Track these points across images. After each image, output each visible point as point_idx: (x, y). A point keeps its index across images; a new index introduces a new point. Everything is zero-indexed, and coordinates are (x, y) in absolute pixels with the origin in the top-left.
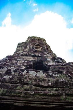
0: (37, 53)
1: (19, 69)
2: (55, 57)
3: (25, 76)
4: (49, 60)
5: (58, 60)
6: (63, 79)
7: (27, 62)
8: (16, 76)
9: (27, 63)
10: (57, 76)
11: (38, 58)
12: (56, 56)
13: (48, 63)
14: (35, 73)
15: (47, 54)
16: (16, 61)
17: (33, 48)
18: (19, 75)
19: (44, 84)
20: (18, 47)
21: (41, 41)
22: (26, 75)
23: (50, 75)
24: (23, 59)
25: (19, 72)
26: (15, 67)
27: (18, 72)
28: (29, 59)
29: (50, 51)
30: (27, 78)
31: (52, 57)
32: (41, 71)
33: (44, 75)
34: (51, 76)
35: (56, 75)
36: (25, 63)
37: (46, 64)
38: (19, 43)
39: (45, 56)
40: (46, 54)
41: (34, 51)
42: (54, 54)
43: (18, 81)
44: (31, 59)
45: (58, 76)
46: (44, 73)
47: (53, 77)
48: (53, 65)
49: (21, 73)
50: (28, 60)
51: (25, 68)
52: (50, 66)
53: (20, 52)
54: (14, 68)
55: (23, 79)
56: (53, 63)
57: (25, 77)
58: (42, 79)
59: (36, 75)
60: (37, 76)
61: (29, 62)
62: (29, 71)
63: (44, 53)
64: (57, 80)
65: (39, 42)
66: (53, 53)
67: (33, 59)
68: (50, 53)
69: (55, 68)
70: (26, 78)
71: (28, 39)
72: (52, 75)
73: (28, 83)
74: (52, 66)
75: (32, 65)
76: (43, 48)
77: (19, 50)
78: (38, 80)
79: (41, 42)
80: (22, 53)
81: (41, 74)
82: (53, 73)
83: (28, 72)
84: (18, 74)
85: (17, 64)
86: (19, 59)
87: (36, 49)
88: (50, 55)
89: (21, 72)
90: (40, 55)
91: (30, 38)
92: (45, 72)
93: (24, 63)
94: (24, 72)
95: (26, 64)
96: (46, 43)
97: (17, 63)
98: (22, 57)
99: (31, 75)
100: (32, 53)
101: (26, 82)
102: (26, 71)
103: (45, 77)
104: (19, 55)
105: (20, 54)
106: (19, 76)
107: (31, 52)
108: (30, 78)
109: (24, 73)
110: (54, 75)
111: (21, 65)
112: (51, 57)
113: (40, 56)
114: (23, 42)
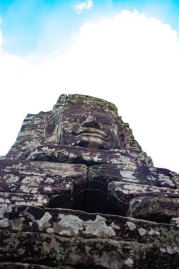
0: (86, 151)
1: (25, 207)
2: (148, 168)
3: (44, 231)
4: (127, 175)
5: (157, 177)
6: (176, 248)
7: (53, 181)
8: (16, 232)
9: (52, 185)
10: (155, 236)
11: (91, 168)
12: (150, 161)
13: (125, 187)
14: (80, 221)
15: (122, 154)
16: (17, 179)
17: (74, 133)
18: (24, 230)
19: (110, 262)
20: (23, 129)
21: (103, 111)
22: (50, 230)
23: (129, 231)
24: (41, 171)
25: (26, 217)
26: (14, 198)
27: (23, 219)
28: (60, 173)
29: (131, 145)
30: (53, 241)
31: (137, 165)
32: (99, 217)
33: (110, 230)
34: (134, 235)
35: (151, 232)
36: (47, 184)
37: (118, 191)
38: (29, 115)
39: (114, 161)
40: (117, 157)
41: (78, 142)
42: (145, 154)
43: (22, 251)
44: (68, 170)
45: (157, 236)
46: (108, 224)
47: (141, 237)
48: (142, 195)
49: (31, 221)
50: (56, 176)
51: (45, 201)
52: (132, 196)
53: (29, 145)
54: (8, 201)
55: (37, 242)
56: (140, 188)
57: (45, 236)
58: (101, 243)
59: (82, 228)
60: (87, 232)
61: (59, 180)
62: (61, 216)
63: (111, 152)
64: (155, 249)
65: (96, 112)
66: (140, 151)
67: (75, 173)
68: (131, 151)
69: (146, 205)
70: (48, 240)
71: (59, 101)
72: (136, 230)
73: (54, 259)
74: (137, 196)
75: (69, 191)
76: (109, 133)
77: (29, 139)
78: (88, 248)
79: (102, 114)
80: (37, 152)
81: (100, 227)
82: (139, 225)
83: (55, 219)
84: (21, 225)
85: (19, 187)
86: (27, 170)
87: (85, 139)
88: (132, 158)
89: (32, 217)
90: (96, 159)
91: (67, 98)
92: (113, 219)
93: (43, 183)
94: (42, 219)
95: (48, 189)
96: (120, 118)
97: (19, 184)
98: (38, 163)
99: (65, 228)
100: (70, 150)
101: (48, 255)
102: (50, 217)
103: (112, 238)
104: (27, 156)
105: (32, 154)
106: (25, 234)
107: (68, 149)
108: (62, 239)
109: (41, 223)
110: (142, 232)
111: (34, 191)
112: (135, 168)
113: (98, 163)
114: (42, 113)
